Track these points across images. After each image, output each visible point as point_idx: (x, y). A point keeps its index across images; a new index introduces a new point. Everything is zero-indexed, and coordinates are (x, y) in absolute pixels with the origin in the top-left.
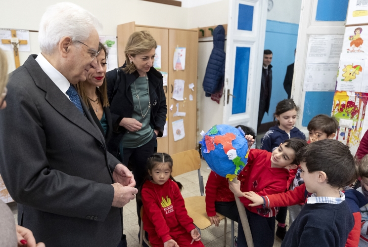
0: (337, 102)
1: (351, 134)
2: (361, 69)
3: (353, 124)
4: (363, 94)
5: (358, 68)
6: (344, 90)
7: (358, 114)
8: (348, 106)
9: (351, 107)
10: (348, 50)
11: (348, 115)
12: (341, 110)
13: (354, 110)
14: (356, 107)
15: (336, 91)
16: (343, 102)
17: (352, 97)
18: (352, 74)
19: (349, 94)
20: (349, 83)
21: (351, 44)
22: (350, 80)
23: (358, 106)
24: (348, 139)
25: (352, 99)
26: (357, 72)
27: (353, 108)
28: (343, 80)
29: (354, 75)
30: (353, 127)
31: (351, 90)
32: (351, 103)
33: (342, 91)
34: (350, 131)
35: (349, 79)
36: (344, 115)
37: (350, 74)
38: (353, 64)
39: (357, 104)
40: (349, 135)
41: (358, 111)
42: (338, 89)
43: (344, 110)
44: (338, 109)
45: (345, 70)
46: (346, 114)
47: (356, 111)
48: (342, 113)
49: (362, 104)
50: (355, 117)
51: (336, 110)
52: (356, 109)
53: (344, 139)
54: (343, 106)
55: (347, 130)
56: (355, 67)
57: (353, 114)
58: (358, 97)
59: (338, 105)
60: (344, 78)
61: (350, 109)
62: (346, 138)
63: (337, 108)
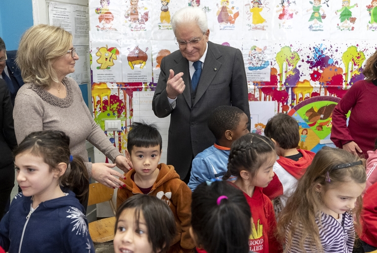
0: (97, 99)
1: (122, 138)
2: (117, 52)
3: (122, 124)
4: (126, 84)
5: (114, 51)
6: (103, 81)
7: (126, 111)
8: (111, 102)
9: (116, 103)
10: (98, 26)
11: (114, 114)
12: (105, 108)
13: (119, 105)
14: (121, 102)
15: (93, 84)
16: (105, 97)
17: (114, 90)
18: (108, 59)
19: (109, 86)
20: (107, 72)
21: (100, 19)
22: (108, 68)
23: (123, 101)
24: (120, 144)
25: (114, 93)
26: (114, 56)
27: (118, 103)
28: (99, 68)
29: (111, 60)
30: (122, 128)
31: (111, 81)
32: (114, 98)
33: (100, 84)
34: (119, 134)
35: (105, 67)
36: (109, 115)
37: (107, 59)
38: (107, 46)
39: (121, 98)
40: (120, 140)
41: (124, 107)
42: (95, 80)
43: (108, 108)
44: (100, 108)
45: (99, 54)
46: (111, 113)
47: (122, 107)
48: (106, 112)
49: (128, 97)
50: (123, 115)
51: (98, 110)
52: (122, 105)
53: (115, 146)
54: (106, 102)
55: (117, 134)
56: (110, 50)
57: (119, 111)
58: (122, 89)
59: (99, 102)
60: (100, 65)
61: (115, 106)
62: (117, 145)
63: (99, 106)
